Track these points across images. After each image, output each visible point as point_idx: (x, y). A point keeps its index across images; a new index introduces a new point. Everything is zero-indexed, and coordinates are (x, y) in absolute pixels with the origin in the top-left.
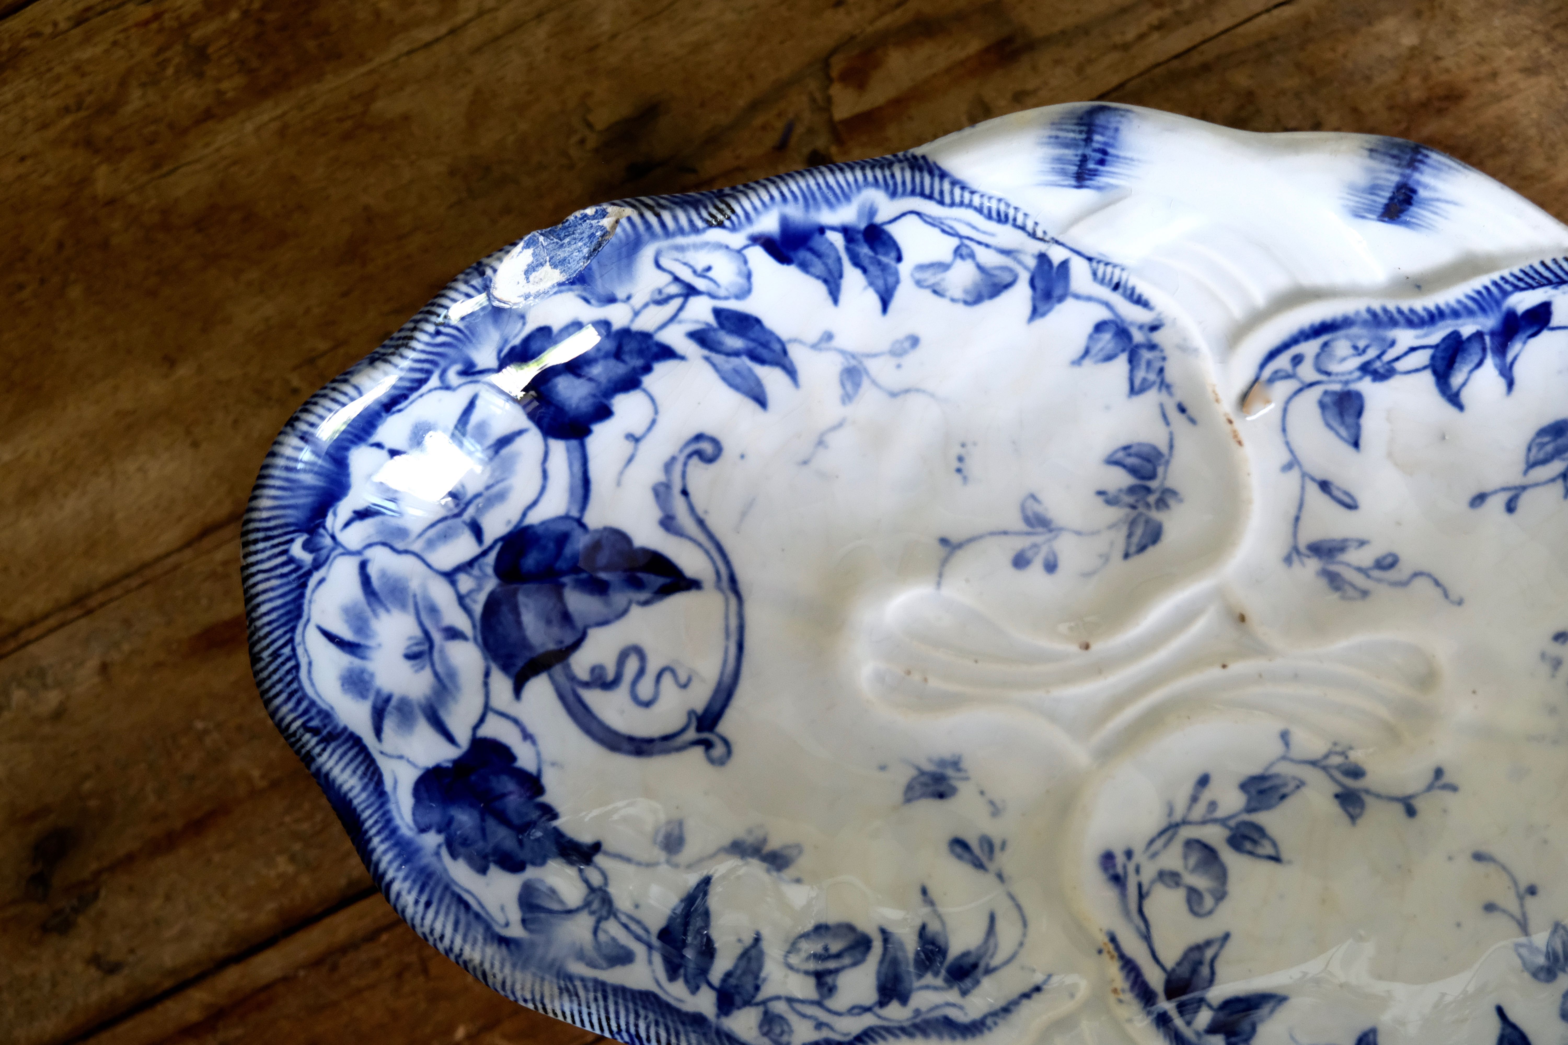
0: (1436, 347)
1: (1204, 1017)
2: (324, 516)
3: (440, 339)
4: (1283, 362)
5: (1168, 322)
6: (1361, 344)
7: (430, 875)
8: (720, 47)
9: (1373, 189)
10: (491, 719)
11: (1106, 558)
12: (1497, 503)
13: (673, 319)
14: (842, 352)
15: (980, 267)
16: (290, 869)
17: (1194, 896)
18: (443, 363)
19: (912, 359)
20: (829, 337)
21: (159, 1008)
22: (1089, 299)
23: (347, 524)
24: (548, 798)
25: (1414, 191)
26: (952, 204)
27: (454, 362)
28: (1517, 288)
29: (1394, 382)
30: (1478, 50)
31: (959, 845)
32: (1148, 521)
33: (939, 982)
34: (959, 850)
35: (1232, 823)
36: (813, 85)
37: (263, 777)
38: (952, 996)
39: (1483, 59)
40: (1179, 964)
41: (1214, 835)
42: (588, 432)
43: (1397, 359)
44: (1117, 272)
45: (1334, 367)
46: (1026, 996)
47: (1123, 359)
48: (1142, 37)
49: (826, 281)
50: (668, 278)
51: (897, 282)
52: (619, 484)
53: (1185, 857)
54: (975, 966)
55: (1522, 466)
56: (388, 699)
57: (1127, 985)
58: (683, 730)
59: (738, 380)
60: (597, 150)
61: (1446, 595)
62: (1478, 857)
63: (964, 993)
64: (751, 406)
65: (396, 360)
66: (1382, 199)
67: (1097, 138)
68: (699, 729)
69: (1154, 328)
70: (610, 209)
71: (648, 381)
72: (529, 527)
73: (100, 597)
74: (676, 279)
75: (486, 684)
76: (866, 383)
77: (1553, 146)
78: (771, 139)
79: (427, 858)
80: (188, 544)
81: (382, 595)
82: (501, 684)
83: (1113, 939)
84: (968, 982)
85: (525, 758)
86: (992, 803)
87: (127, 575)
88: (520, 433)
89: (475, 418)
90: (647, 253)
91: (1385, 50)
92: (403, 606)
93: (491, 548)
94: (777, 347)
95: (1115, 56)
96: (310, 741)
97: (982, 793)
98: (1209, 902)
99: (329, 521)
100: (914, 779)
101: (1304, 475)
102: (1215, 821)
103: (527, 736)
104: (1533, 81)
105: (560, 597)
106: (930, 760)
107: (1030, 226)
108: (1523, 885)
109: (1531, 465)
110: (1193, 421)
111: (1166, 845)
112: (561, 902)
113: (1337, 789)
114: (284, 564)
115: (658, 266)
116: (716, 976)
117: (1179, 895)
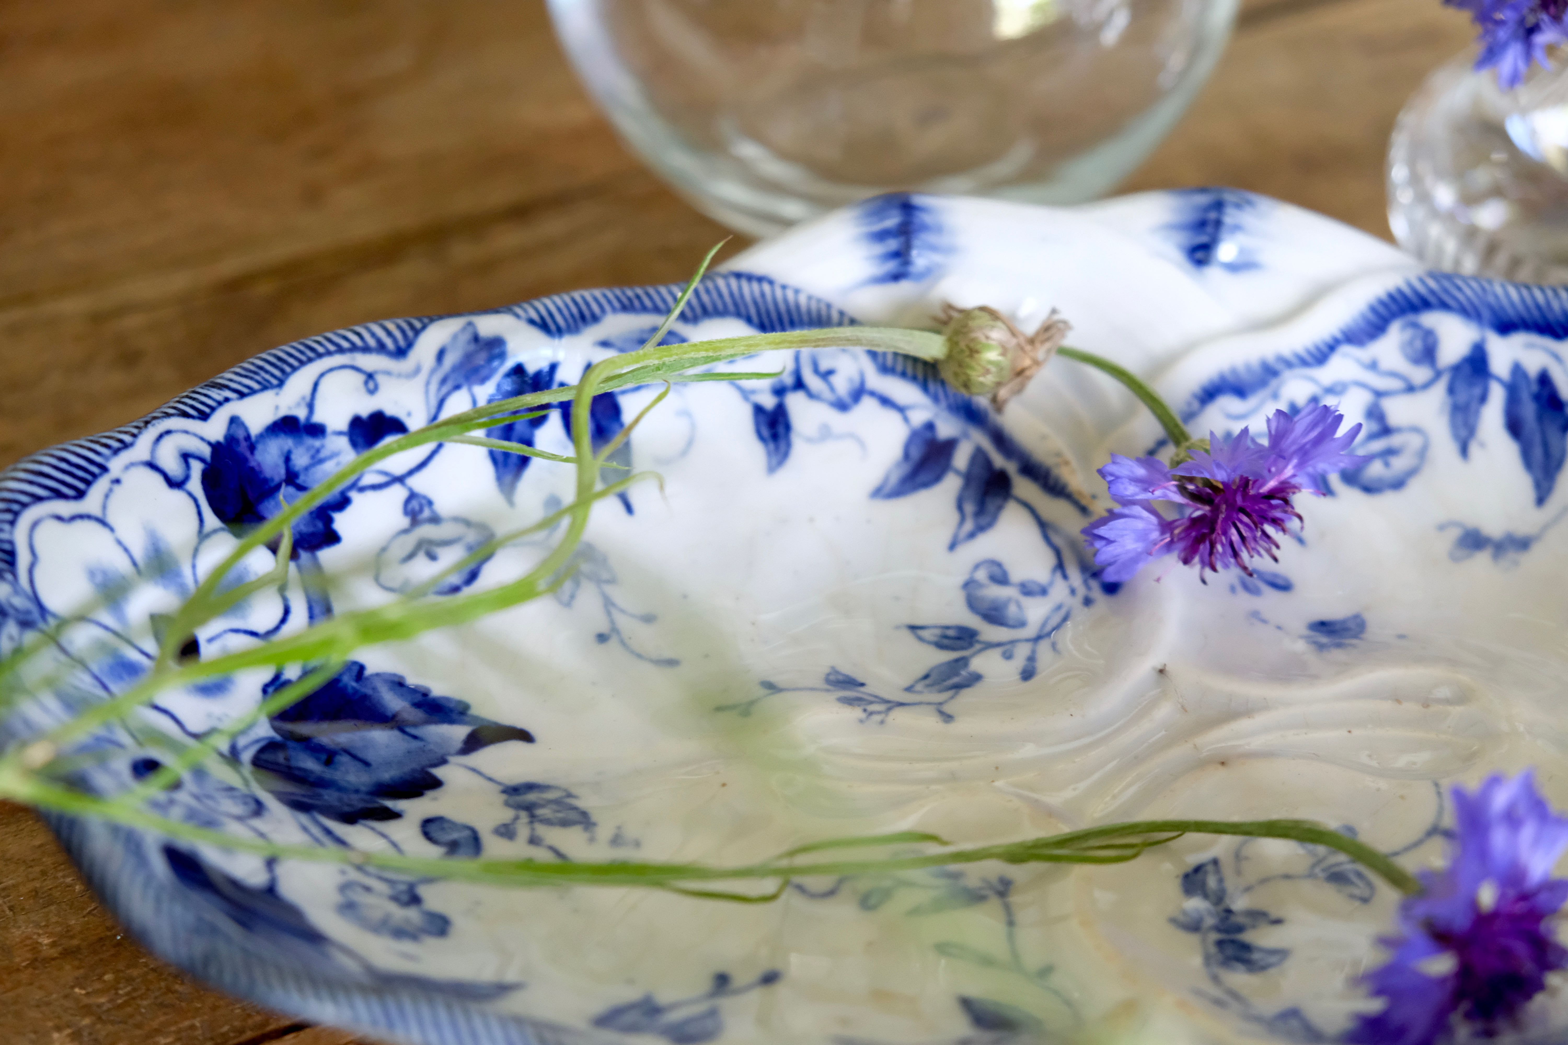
1: (961, 458)
12: (744, 980)
17: (1000, 578)
31: (1282, 586)
32: (1205, 898)
34: (1279, 583)
35: (978, 646)
40: (1000, 508)
41: (994, 635)
53: (1021, 611)
55: (722, 1013)
57: (1055, 472)
62: (672, 663)
83: (1083, 510)
86: (1264, 621)
97: (1279, 628)
98: (981, 575)
102: (1000, 646)
108: (613, 643)
111: (1047, 620)
113: (864, 689)
116: (1497, 396)
117: (1017, 574)
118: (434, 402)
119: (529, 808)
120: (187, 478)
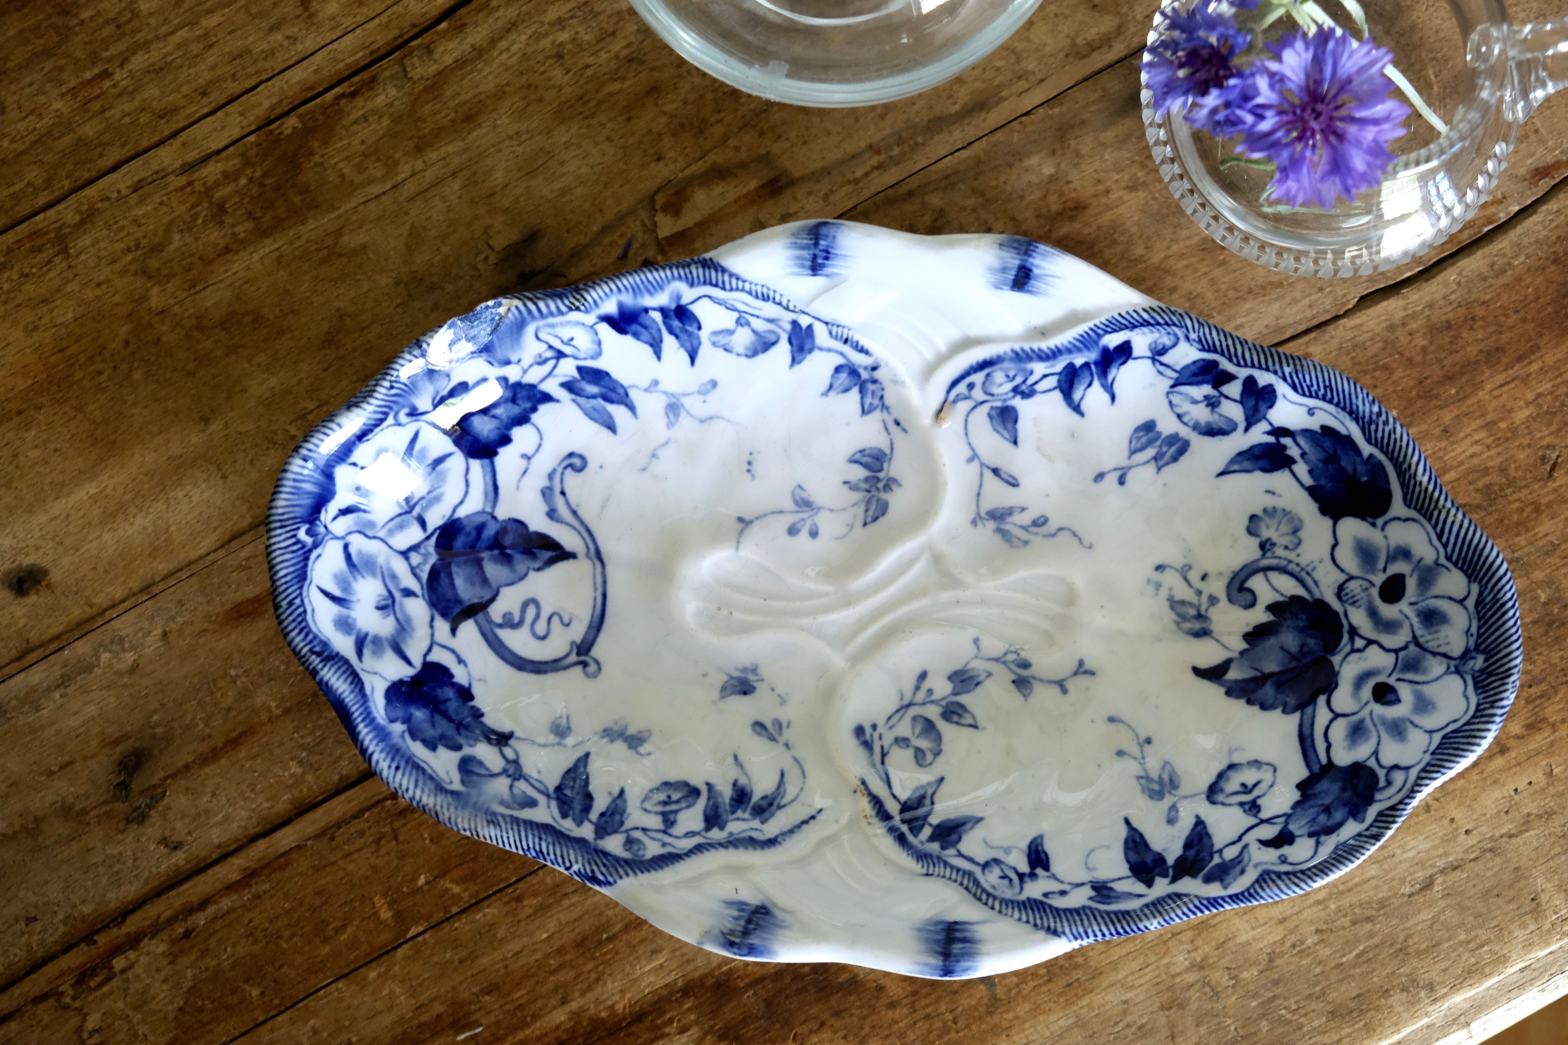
0: (1060, 374)
1: (927, 832)
2: (319, 512)
3: (394, 391)
4: (961, 388)
5: (882, 364)
6: (1011, 374)
7: (398, 750)
8: (578, 191)
9: (1004, 270)
10: (436, 650)
11: (851, 527)
12: (1111, 479)
13: (550, 374)
14: (666, 393)
15: (754, 331)
16: (299, 770)
17: (919, 754)
18: (395, 408)
19: (713, 396)
20: (656, 383)
21: (210, 872)
22: (829, 350)
23: (335, 518)
24: (477, 703)
25: (1030, 270)
26: (731, 290)
27: (403, 407)
28: (1106, 332)
29: (1036, 399)
30: (1096, 176)
31: (759, 726)
32: (878, 500)
33: (746, 815)
34: (758, 729)
35: (944, 703)
36: (644, 215)
37: (278, 706)
38: (756, 823)
39: (1099, 181)
40: (909, 798)
41: (933, 712)
42: (496, 453)
43: (1036, 383)
44: (846, 331)
45: (995, 390)
46: (805, 822)
47: (855, 391)
48: (867, 174)
49: (651, 345)
50: (545, 346)
51: (700, 344)
52: (518, 488)
53: (913, 728)
54: (771, 804)
55: (1127, 453)
56: (366, 635)
57: (873, 813)
58: (567, 655)
59: (596, 415)
60: (496, 264)
61: (1081, 542)
62: (1111, 719)
63: (763, 822)
64: (606, 432)
65: (365, 406)
66: (1011, 275)
67: (822, 242)
68: (579, 654)
69: (874, 369)
70: (504, 301)
71: (535, 417)
72: (458, 519)
73: (161, 586)
74: (550, 347)
75: (431, 626)
76: (683, 413)
77: (1148, 238)
78: (616, 252)
79: (396, 740)
80: (222, 547)
81: (359, 566)
82: (442, 626)
83: (864, 783)
84: (766, 815)
85: (460, 676)
86: (779, 696)
87: (180, 570)
88: (449, 455)
89: (418, 446)
90: (530, 330)
91: (1033, 178)
92: (374, 574)
93: (432, 534)
94: (621, 391)
95: (849, 188)
96: (315, 660)
97: (773, 690)
98: (929, 757)
99: (323, 515)
100: (726, 682)
101: (982, 464)
102: (932, 702)
103: (460, 661)
104: (1133, 195)
105: (480, 567)
106: (737, 669)
107: (784, 303)
108: (1142, 738)
109: (1133, 452)
110: (905, 431)
111: (899, 720)
112: (487, 769)
113: (1014, 677)
114: (294, 544)
115: (538, 338)
116: (594, 815)
117: (909, 753)
118: (1245, 854)
119: (1200, 616)
120: (1387, 775)
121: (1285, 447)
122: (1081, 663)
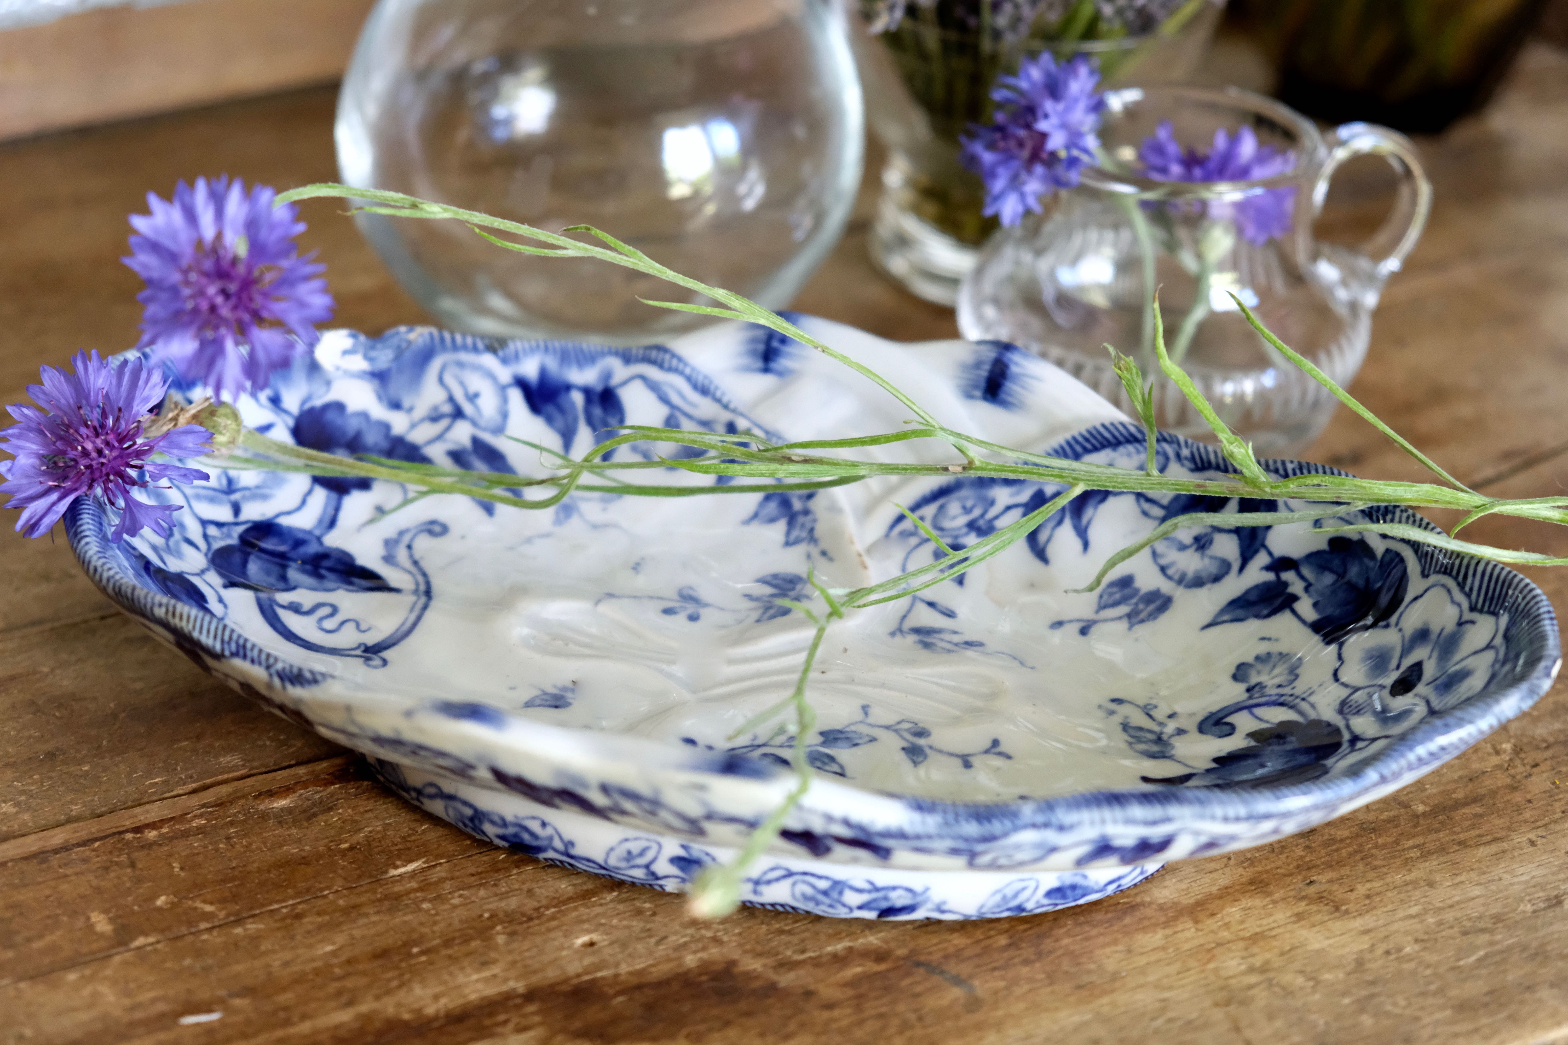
0: (1026, 504)
4: (907, 523)
6: (969, 504)
10: (199, 579)
11: (741, 623)
12: (1072, 629)
13: (439, 436)
19: (616, 506)
26: (670, 370)
28: (1086, 451)
29: (993, 537)
32: (780, 608)
35: (807, 750)
42: (348, 493)
43: (996, 517)
45: (947, 524)
47: (783, 522)
49: (563, 434)
50: (445, 395)
52: (359, 529)
55: (1095, 606)
58: (351, 649)
61: (1022, 665)
64: (481, 513)
68: (365, 651)
69: (810, 497)
70: (418, 328)
72: (279, 525)
74: (451, 398)
75: (203, 570)
76: (575, 517)
82: (216, 577)
90: (436, 365)
93: (242, 523)
100: (536, 697)
101: (916, 597)
102: (794, 747)
103: (222, 602)
105: (284, 569)
106: (555, 686)
107: (725, 401)
109: (1103, 607)
110: (831, 560)
113: (905, 744)
115: (441, 380)
119: (1160, 742)
121: (1286, 585)
122: (996, 743)
